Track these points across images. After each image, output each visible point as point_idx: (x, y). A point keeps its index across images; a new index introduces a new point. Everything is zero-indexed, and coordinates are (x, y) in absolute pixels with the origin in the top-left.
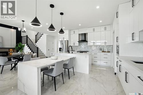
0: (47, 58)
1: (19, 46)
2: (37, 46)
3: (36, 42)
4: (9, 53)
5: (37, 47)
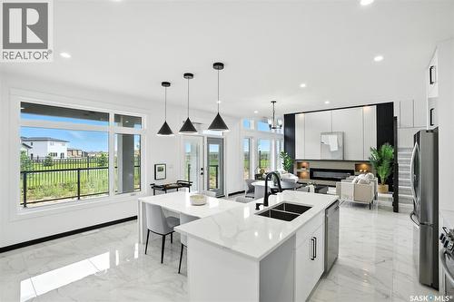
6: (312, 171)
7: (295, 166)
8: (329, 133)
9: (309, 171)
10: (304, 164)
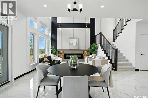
0: (137, 72)
1: (92, 48)
2: (115, 46)
3: (114, 41)
4: (83, 55)
5: (116, 48)
6: (65, 54)
7: (57, 53)
8: (72, 38)
9: (64, 55)
10: (61, 52)
